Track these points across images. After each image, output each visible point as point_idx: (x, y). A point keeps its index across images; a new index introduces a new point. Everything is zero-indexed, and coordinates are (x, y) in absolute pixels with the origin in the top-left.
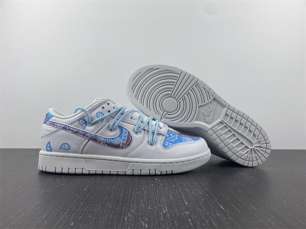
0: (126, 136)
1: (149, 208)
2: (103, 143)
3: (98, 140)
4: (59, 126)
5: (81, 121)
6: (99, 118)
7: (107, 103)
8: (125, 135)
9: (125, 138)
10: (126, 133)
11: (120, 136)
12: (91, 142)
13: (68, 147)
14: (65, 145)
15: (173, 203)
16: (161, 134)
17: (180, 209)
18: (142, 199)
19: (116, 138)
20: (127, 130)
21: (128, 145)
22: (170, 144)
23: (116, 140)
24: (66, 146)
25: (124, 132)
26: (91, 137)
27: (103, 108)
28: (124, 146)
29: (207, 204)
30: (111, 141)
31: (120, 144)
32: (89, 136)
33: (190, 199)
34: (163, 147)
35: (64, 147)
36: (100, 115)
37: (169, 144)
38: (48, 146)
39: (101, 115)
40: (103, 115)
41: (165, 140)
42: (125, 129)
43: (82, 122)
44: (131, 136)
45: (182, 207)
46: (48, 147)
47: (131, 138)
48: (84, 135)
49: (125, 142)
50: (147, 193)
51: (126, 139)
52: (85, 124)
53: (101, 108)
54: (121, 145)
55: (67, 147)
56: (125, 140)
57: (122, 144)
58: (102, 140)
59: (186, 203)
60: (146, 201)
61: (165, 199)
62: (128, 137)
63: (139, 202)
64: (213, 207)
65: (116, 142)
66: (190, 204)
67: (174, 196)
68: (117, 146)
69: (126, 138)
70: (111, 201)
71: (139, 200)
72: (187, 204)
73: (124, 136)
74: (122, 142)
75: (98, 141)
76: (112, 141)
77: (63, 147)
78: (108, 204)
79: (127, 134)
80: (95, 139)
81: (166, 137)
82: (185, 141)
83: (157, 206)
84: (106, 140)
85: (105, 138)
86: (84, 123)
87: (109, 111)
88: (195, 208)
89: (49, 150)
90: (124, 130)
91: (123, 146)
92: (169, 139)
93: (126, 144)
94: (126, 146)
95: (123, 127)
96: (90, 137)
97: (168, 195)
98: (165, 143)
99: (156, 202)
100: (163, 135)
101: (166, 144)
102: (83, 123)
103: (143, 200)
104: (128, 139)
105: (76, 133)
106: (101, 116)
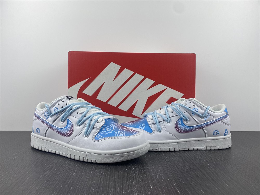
1: (123, 192)
3: (53, 128)
4: (37, 116)
6: (55, 112)
8: (69, 126)
13: (39, 131)
15: (141, 187)
17: (147, 193)
18: (118, 183)
23: (63, 130)
25: (69, 124)
27: (59, 105)
29: (167, 188)
30: (60, 130)
32: (49, 125)
33: (155, 183)
38: (33, 129)
39: (57, 110)
42: (71, 122)
44: (73, 128)
45: (148, 191)
47: (73, 130)
48: (46, 124)
49: (68, 132)
50: (122, 177)
53: (57, 104)
54: (66, 134)
57: (67, 133)
58: (55, 129)
59: (151, 187)
60: (121, 186)
61: (135, 184)
62: (71, 128)
63: (116, 186)
64: (172, 191)
65: (63, 131)
66: (154, 188)
67: (142, 180)
68: (63, 135)
69: (70, 129)
70: (94, 185)
71: (116, 185)
72: (152, 189)
77: (37, 130)
78: (92, 189)
79: (71, 126)
83: (130, 190)
85: (57, 127)
87: (62, 107)
88: (158, 192)
89: (33, 132)
90: (70, 122)
91: (67, 135)
93: (69, 133)
94: (68, 135)
95: (69, 120)
97: (138, 179)
99: (129, 187)
101: (98, 137)
102: (46, 115)
103: (119, 185)
104: (70, 130)
105: (43, 122)
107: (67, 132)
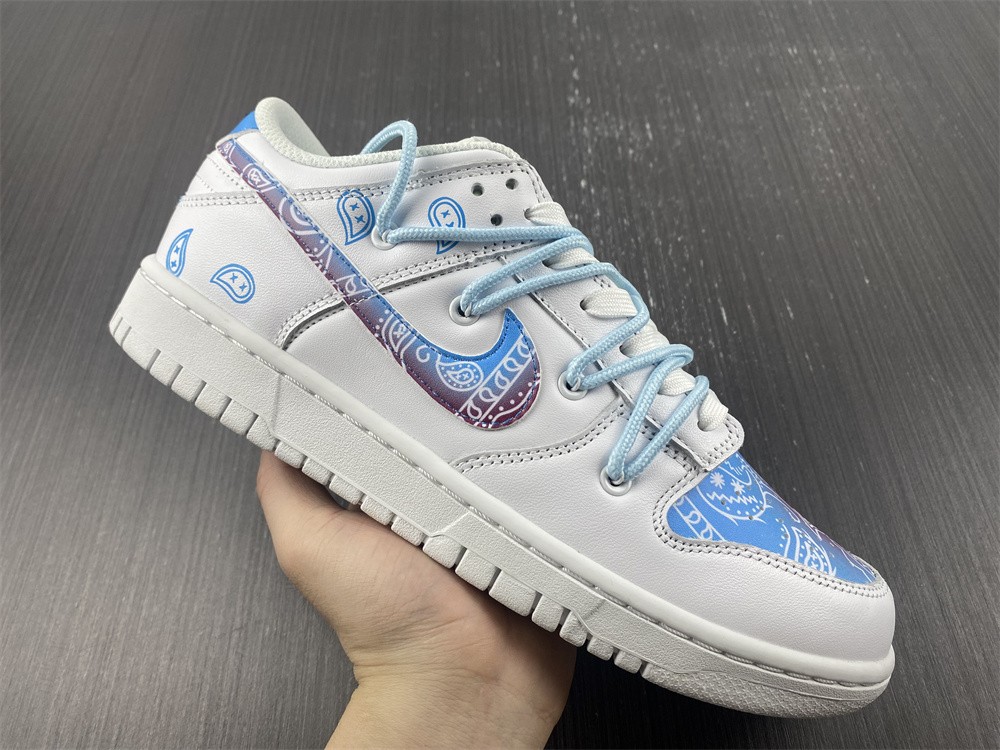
0: (510, 376)
2: (396, 349)
3: (382, 325)
4: (257, 180)
5: (353, 200)
6: (436, 228)
7: (509, 176)
8: (510, 364)
9: (503, 383)
10: (522, 361)
11: (487, 360)
12: (348, 311)
13: (246, 290)
14: (236, 274)
16: (687, 456)
19: (465, 359)
20: (531, 348)
21: (500, 420)
22: (709, 527)
23: (457, 368)
24: (241, 279)
25: (515, 355)
26: (358, 297)
27: (478, 190)
28: (481, 416)
30: (434, 359)
31: (466, 396)
32: (351, 288)
34: (665, 522)
35: (230, 282)
36: (445, 214)
37: (702, 525)
38: (179, 245)
39: (453, 217)
40: (463, 222)
41: (691, 493)
42: (526, 339)
43: (354, 207)
46: (176, 251)
47: (533, 398)
48: (336, 269)
49: (496, 399)
51: (506, 388)
52: (361, 225)
53: (467, 183)
54: (470, 403)
55: (243, 287)
56: (497, 392)
57: (477, 401)
58: (398, 334)
62: (520, 387)
65: (453, 378)
68: (450, 401)
69: (509, 385)
73: (502, 369)
74: (480, 391)
75: (380, 332)
76: (438, 363)
77: (227, 278)
79: (521, 368)
81: (706, 486)
82: (791, 555)
84: (414, 346)
85: (414, 332)
86: (360, 219)
87: (496, 220)
89: (174, 264)
90: (519, 343)
91: (475, 413)
92: (716, 502)
93: (495, 412)
94: (487, 421)
95: (520, 326)
96: (351, 293)
98: (686, 509)
100: (696, 466)
101: (686, 519)
102: (358, 213)
104: (512, 394)
105: (307, 244)
106: (448, 220)
107: (487, 396)
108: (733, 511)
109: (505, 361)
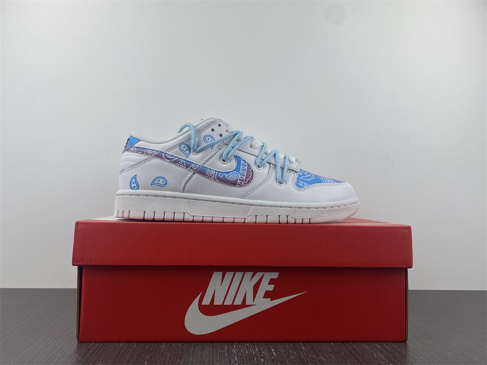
0: (245, 170)
2: (213, 177)
3: (207, 173)
4: (151, 153)
5: (183, 146)
6: (208, 143)
7: (218, 124)
8: (243, 168)
9: (244, 173)
10: (245, 166)
11: (237, 169)
12: (196, 175)
13: (164, 182)
14: (159, 179)
16: (293, 170)
19: (231, 172)
20: (245, 162)
21: (248, 182)
22: (306, 184)
23: (231, 175)
24: (161, 180)
25: (243, 165)
26: (197, 169)
27: (213, 130)
28: (243, 183)
30: (224, 175)
31: (237, 180)
32: (194, 168)
34: (296, 187)
35: (158, 182)
36: (208, 139)
37: (304, 184)
38: (134, 181)
39: (211, 139)
40: (214, 139)
41: (298, 178)
42: (243, 160)
43: (184, 147)
44: (252, 171)
46: (134, 183)
47: (253, 173)
48: (188, 165)
49: (245, 177)
51: (245, 173)
52: (188, 151)
53: (209, 130)
54: (239, 181)
55: (163, 182)
56: (244, 176)
57: (240, 180)
58: (212, 173)
62: (248, 172)
65: (232, 177)
68: (234, 184)
69: (246, 173)
73: (242, 170)
74: (240, 177)
75: (207, 175)
76: (226, 176)
77: (156, 182)
79: (246, 167)
80: (202, 172)
81: (299, 176)
82: (325, 182)
84: (218, 174)
85: (216, 171)
87: (221, 135)
89: (135, 187)
90: (242, 162)
91: (241, 183)
92: (303, 178)
93: (246, 181)
94: (245, 183)
95: (240, 158)
96: (195, 169)
98: (298, 182)
100: (296, 172)
101: (300, 184)
102: (185, 149)
104: (248, 174)
105: (176, 162)
106: (210, 140)
107: (241, 177)
108: (308, 178)
109: (241, 167)
